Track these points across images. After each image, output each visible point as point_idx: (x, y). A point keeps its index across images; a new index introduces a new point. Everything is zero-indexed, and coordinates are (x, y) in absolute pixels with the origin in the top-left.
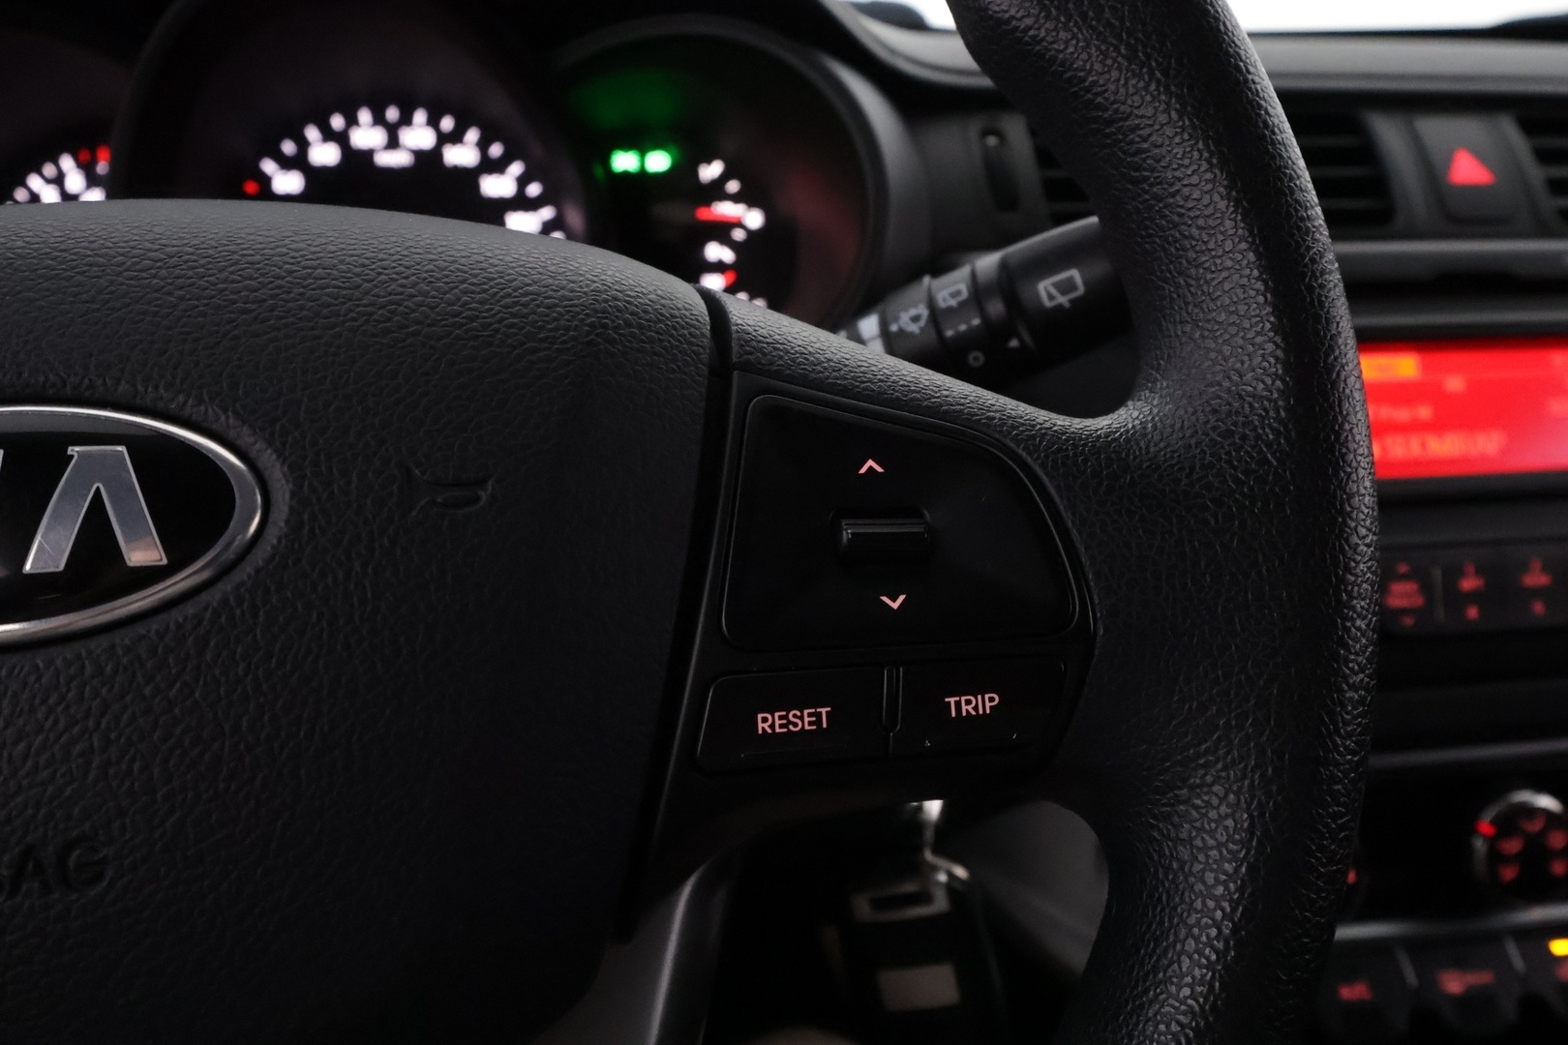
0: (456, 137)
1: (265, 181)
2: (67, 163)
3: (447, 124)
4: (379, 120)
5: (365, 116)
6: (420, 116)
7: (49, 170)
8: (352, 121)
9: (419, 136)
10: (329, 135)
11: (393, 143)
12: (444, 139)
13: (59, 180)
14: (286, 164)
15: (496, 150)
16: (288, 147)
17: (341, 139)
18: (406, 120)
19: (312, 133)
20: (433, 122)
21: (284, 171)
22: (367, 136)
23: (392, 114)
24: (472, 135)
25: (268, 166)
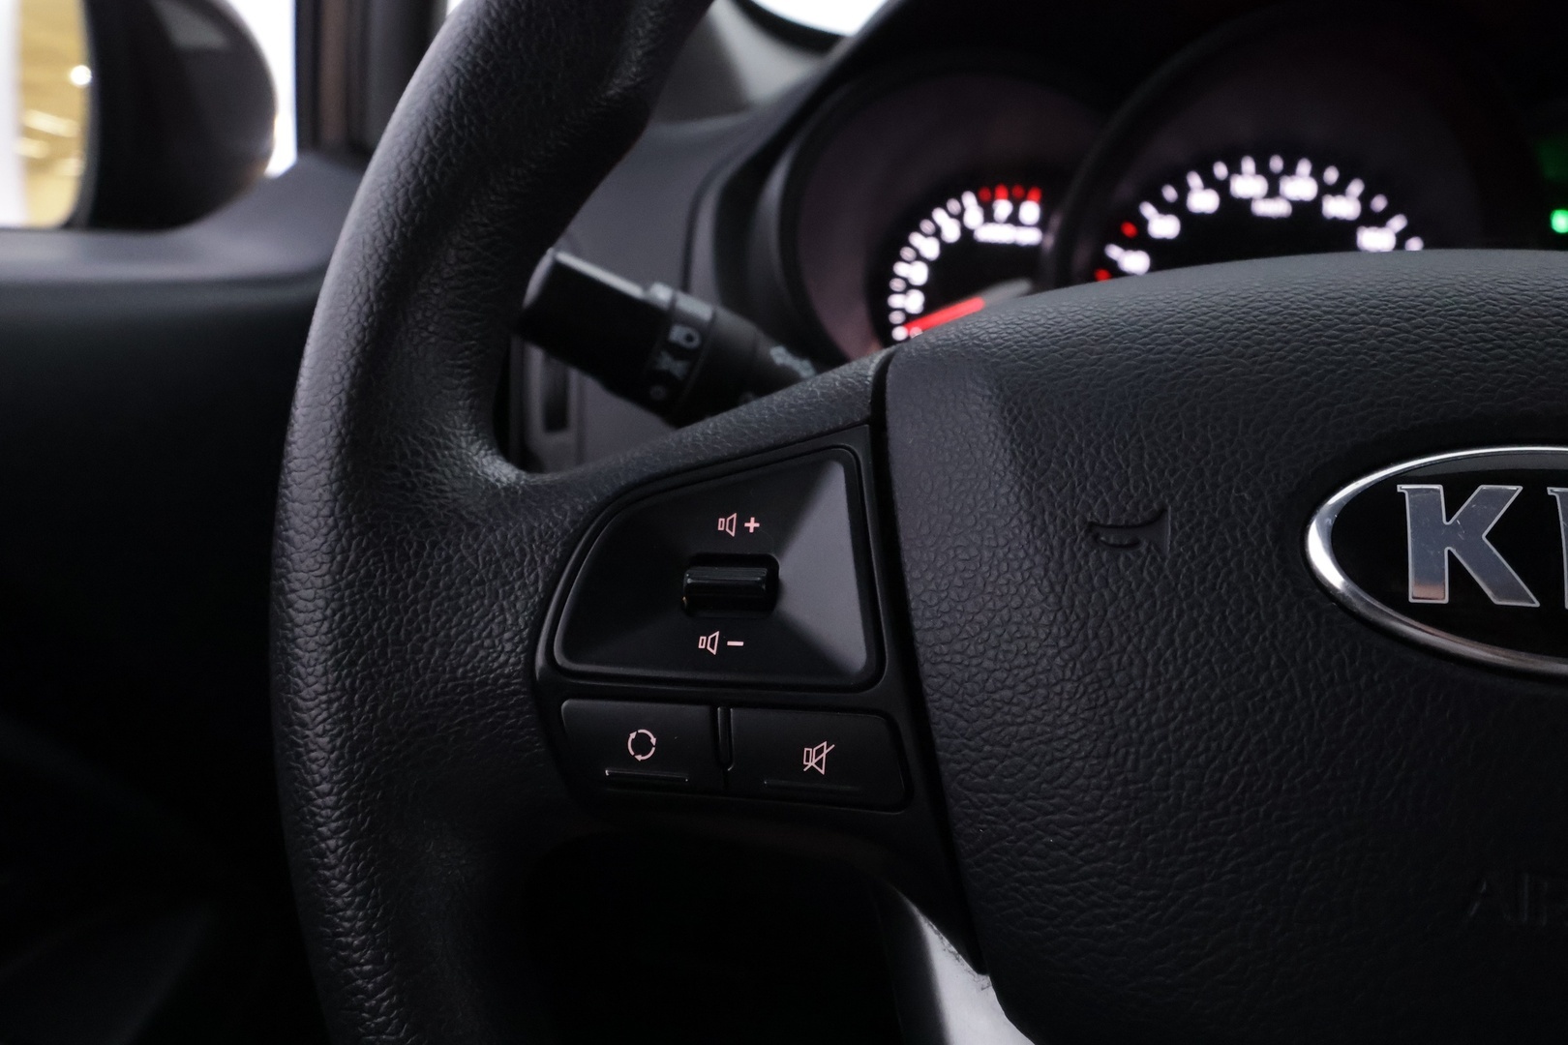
0: (1339, 189)
1: (1142, 223)
2: (970, 200)
3: (1331, 175)
4: (1262, 169)
5: (1248, 165)
6: (1304, 167)
7: (953, 205)
8: (1235, 169)
9: (1301, 186)
10: (1210, 182)
11: (1273, 192)
12: (1325, 190)
13: (959, 217)
14: (1164, 208)
15: (1379, 203)
16: (1170, 193)
17: (1222, 188)
18: (1290, 170)
19: (1195, 180)
20: (1317, 174)
21: (1162, 216)
22: (1248, 185)
23: (1276, 164)
24: (1356, 188)
25: (1148, 210)
